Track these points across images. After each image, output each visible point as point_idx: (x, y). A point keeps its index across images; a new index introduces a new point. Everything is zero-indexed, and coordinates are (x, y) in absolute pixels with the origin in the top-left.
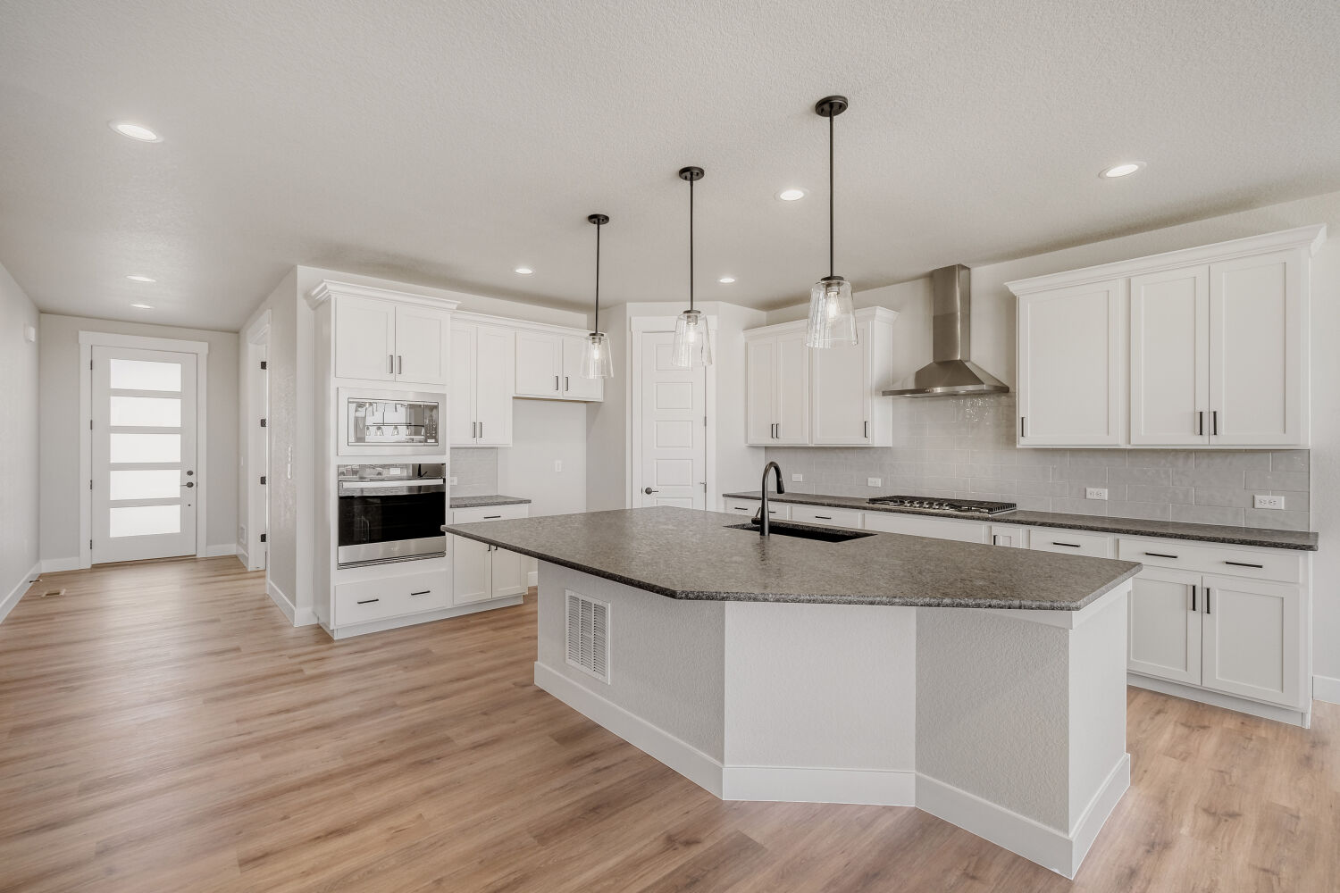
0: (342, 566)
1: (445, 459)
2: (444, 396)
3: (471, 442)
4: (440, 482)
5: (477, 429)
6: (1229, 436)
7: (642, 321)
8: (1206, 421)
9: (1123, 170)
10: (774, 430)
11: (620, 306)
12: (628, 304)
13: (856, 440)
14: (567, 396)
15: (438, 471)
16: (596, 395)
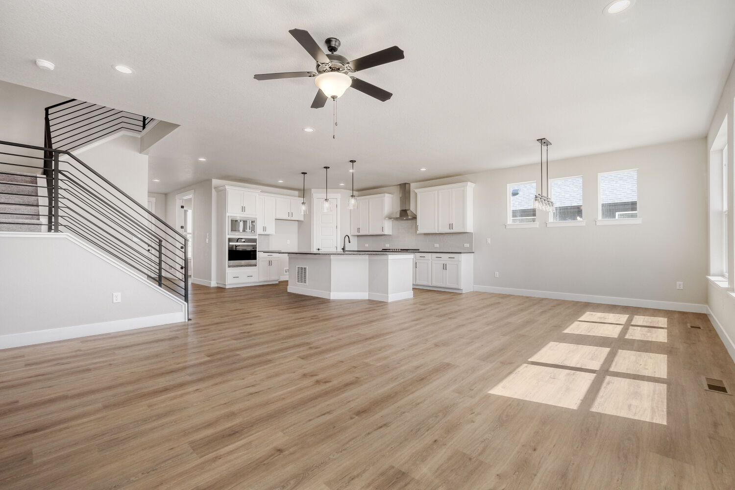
0: (229, 266)
1: (256, 237)
2: (256, 218)
3: (263, 233)
4: (255, 244)
5: (264, 229)
6: (455, 230)
7: (317, 195)
8: (451, 226)
9: (423, 170)
10: (359, 230)
11: (310, 190)
12: (312, 190)
13: (380, 233)
14: (292, 219)
15: (255, 240)
16: (302, 219)
